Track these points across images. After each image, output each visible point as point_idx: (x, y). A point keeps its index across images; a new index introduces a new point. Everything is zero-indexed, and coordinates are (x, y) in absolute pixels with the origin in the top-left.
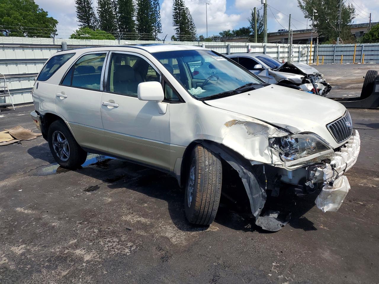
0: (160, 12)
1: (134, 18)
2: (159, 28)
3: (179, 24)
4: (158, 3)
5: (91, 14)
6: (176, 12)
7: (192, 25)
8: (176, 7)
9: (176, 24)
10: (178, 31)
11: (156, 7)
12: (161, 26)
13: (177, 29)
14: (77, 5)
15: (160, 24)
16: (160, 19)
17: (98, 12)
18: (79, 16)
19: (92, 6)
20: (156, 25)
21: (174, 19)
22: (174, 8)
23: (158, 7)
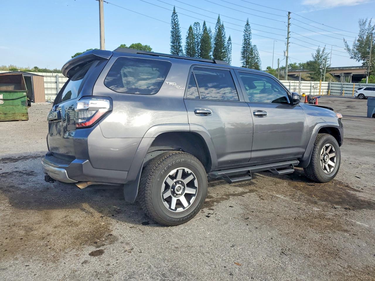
0: (231, 50)
1: (211, 53)
2: (229, 61)
3: (245, 59)
4: (230, 43)
5: (181, 50)
6: (244, 50)
7: (258, 59)
8: (244, 45)
9: (243, 58)
10: (244, 64)
11: (229, 46)
12: (231, 60)
13: (243, 62)
14: (171, 44)
15: (230, 59)
16: (231, 55)
17: (185, 49)
18: (172, 51)
19: (182, 45)
20: (228, 59)
21: (242, 54)
22: (242, 47)
23: (230, 46)
